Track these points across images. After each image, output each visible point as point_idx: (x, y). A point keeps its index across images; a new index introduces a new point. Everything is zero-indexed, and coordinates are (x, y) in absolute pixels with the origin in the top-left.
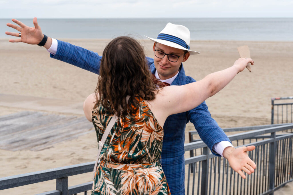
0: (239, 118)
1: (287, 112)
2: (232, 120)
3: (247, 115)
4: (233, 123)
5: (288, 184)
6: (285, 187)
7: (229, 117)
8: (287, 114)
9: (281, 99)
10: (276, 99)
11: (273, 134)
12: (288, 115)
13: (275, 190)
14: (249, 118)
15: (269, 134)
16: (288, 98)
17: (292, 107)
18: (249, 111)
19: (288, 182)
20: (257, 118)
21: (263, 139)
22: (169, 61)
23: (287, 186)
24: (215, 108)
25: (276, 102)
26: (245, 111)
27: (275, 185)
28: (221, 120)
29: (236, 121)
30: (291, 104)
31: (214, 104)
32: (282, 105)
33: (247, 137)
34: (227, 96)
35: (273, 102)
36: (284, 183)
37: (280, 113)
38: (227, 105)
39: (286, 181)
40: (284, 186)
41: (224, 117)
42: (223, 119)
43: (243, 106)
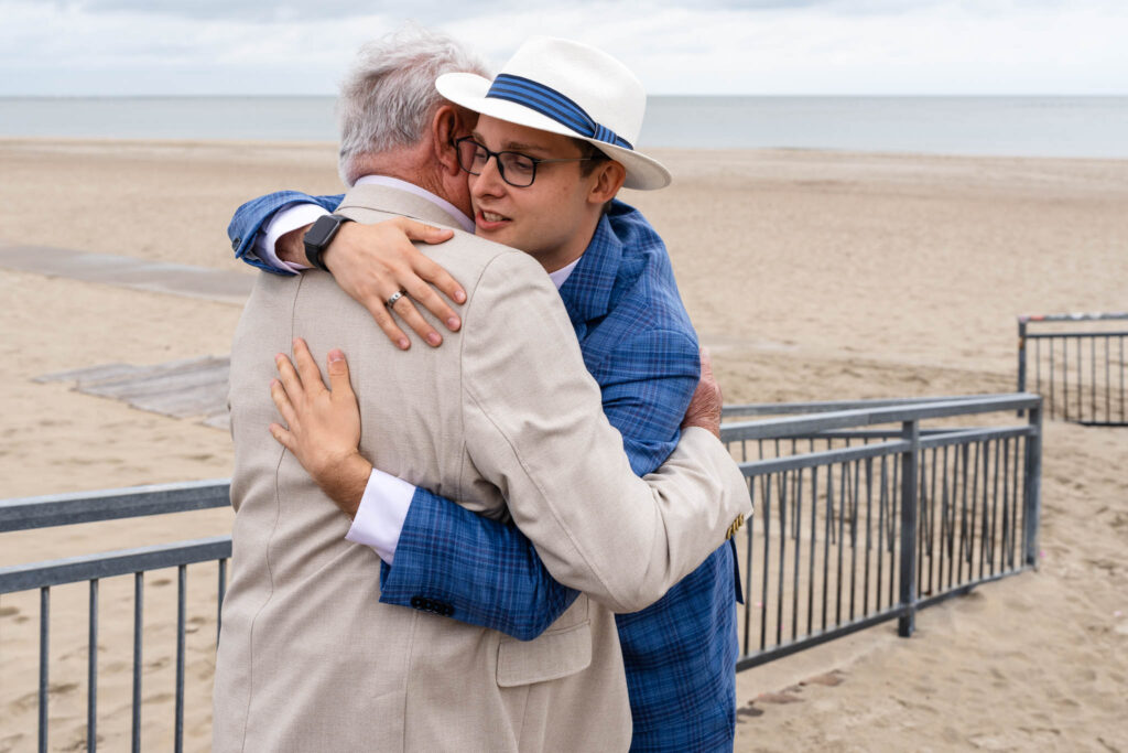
0: (939, 372)
1: (1093, 359)
2: (914, 379)
3: (971, 365)
4: (916, 385)
5: (980, 589)
6: (968, 598)
7: (910, 369)
8: (1094, 366)
9: (1045, 319)
10: (1031, 320)
11: (908, 425)
12: (1097, 369)
13: (922, 606)
14: (970, 373)
15: (897, 427)
16: (1068, 319)
17: (1121, 346)
18: (980, 352)
19: (982, 582)
20: (993, 375)
21: (866, 442)
22: (505, 184)
23: (976, 596)
24: (884, 341)
25: (1032, 329)
26: (967, 354)
27: (925, 588)
28: (885, 376)
29: (925, 382)
30: (1122, 335)
31: (885, 329)
32: (1093, 336)
33: (784, 433)
34: (934, 307)
35: (1022, 327)
36: (965, 582)
37: (1072, 360)
38: (921, 335)
39: (976, 578)
40: (965, 592)
41: (895, 368)
42: (890, 373)
43: (968, 339)
